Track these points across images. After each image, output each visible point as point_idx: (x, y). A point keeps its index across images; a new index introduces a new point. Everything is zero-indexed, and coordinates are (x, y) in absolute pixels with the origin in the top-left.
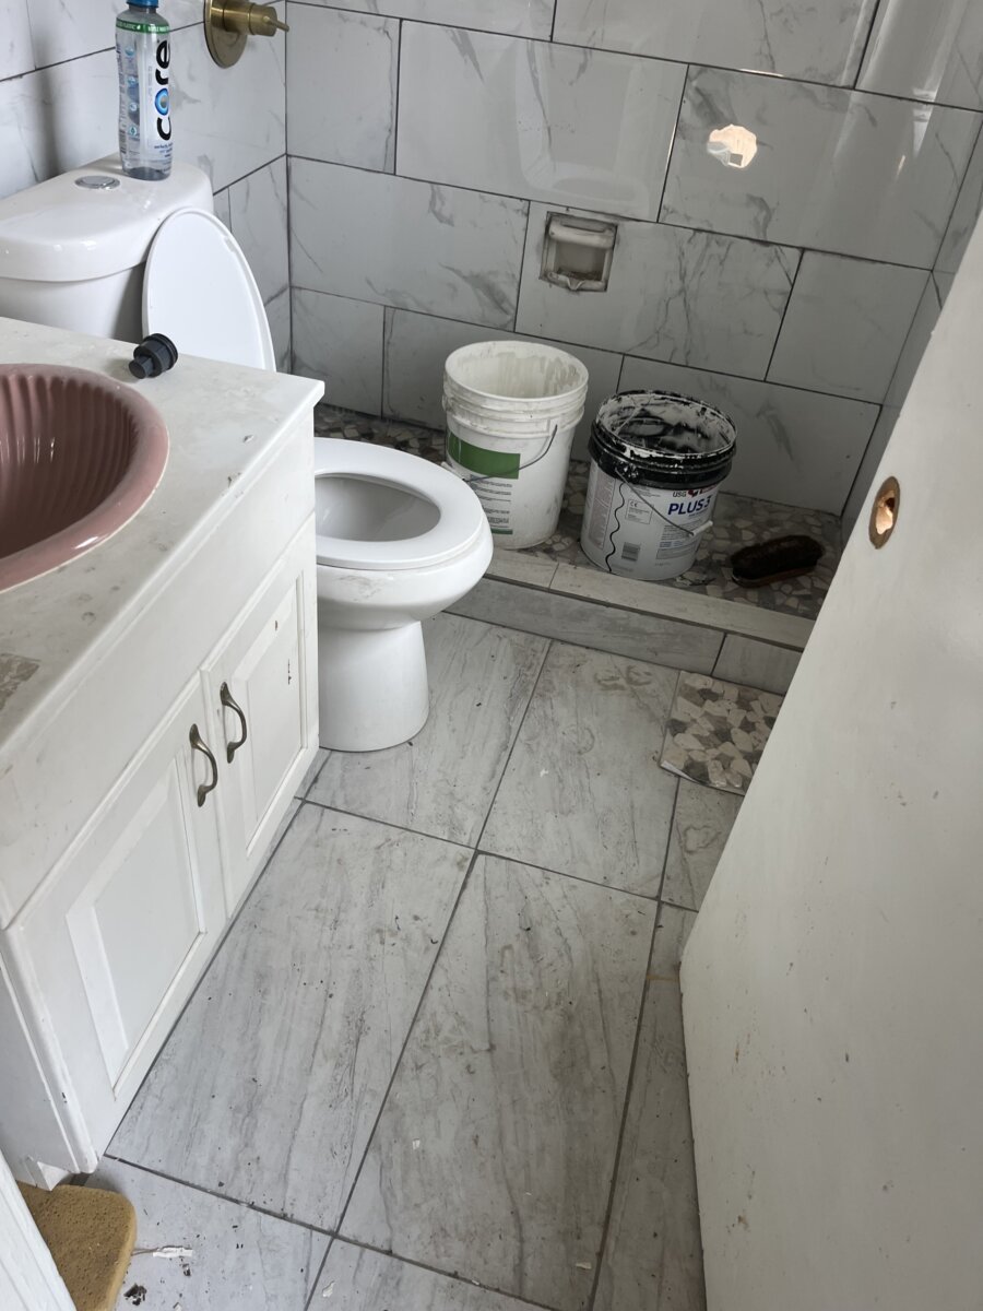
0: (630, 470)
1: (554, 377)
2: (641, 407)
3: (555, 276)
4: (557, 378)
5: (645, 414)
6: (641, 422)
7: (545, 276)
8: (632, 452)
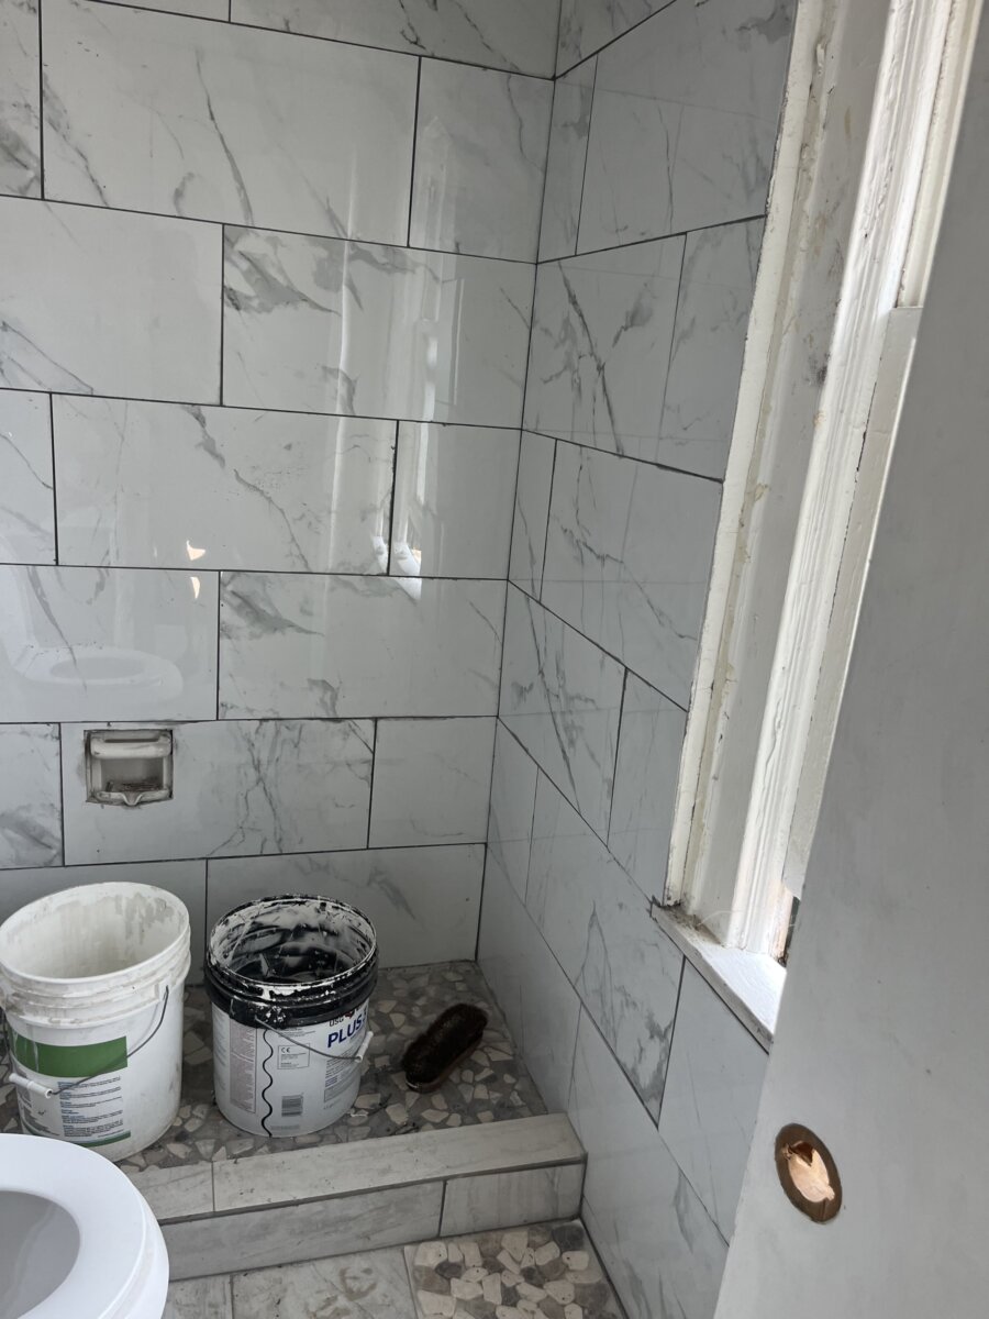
0: (274, 1014)
1: (137, 916)
2: (251, 921)
3: (106, 795)
4: (141, 916)
5: (257, 927)
6: (255, 937)
7: (93, 797)
8: (271, 993)
